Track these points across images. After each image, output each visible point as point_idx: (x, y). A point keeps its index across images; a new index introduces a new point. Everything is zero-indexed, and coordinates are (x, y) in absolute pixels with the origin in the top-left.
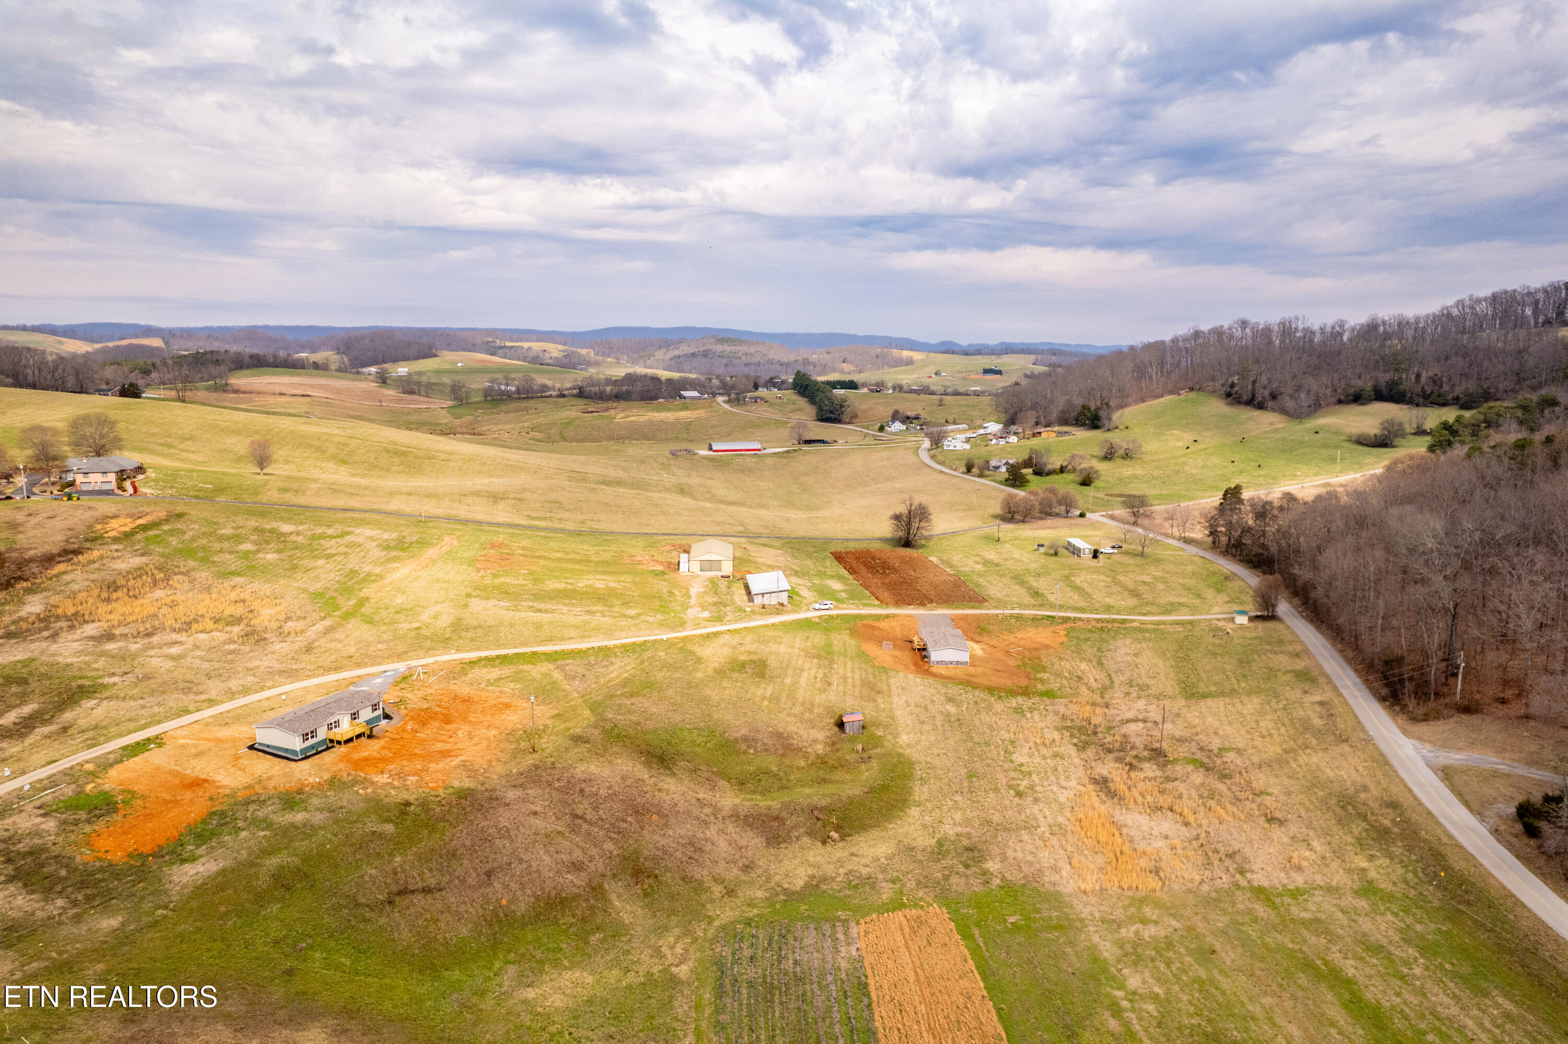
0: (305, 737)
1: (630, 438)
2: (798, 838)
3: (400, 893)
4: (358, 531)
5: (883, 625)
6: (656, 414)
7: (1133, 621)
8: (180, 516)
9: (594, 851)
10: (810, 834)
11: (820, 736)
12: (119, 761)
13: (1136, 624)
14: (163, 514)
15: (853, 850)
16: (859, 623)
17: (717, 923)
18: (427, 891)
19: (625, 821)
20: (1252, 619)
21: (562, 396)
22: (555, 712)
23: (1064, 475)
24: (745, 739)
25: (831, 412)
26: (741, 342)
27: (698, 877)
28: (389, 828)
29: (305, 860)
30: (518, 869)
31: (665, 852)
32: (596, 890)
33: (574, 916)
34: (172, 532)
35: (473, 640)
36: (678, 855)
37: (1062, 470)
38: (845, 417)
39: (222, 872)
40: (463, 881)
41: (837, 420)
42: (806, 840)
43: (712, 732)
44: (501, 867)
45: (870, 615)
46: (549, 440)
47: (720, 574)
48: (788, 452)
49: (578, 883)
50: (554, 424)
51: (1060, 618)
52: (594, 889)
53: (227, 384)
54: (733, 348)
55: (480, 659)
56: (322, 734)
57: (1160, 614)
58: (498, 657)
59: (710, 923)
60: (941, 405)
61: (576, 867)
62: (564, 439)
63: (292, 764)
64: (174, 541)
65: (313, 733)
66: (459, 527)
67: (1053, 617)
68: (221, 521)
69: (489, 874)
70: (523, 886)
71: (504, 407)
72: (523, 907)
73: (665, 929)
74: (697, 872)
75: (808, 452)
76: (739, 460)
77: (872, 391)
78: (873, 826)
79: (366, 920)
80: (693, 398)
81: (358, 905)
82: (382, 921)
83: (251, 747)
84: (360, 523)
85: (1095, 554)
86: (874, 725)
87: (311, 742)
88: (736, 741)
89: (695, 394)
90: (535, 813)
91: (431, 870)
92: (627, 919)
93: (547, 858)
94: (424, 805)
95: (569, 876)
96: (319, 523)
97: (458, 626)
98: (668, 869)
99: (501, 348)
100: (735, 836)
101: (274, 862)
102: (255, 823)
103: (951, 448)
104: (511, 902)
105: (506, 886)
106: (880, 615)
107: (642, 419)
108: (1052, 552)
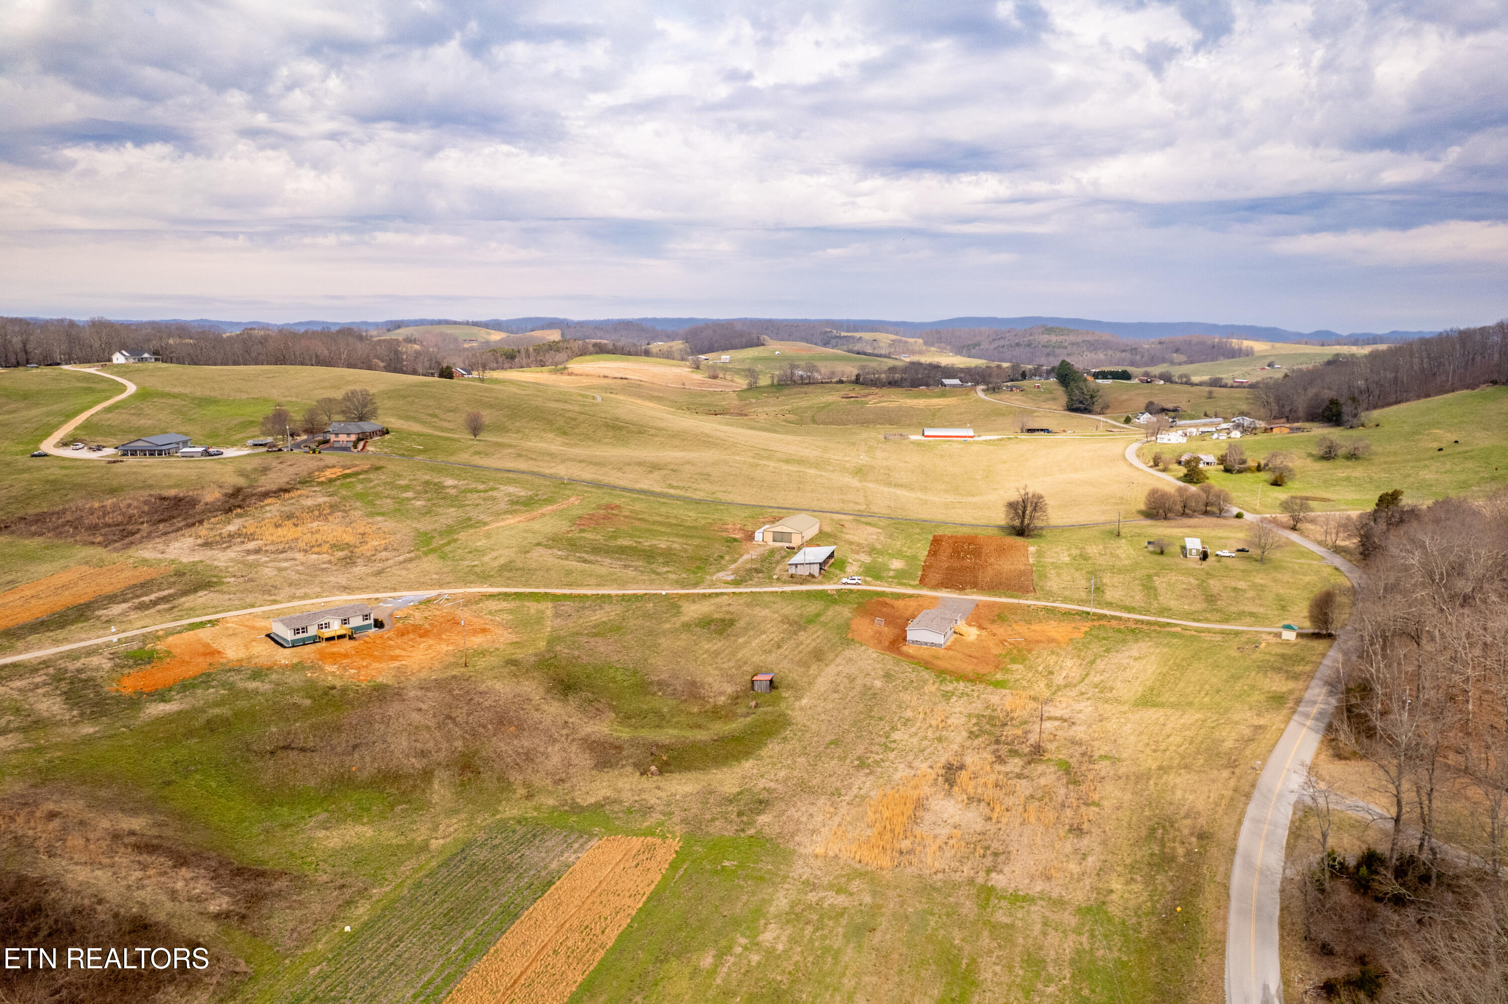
0: (297, 631)
1: (875, 422)
2: (623, 766)
3: (285, 748)
4: (502, 488)
5: (900, 604)
6: (908, 401)
7: (1176, 625)
8: (378, 469)
9: (444, 745)
10: (636, 765)
11: (730, 689)
12: (180, 632)
13: (1179, 629)
14: (366, 467)
15: (661, 785)
16: (875, 599)
17: (498, 817)
18: (303, 750)
19: (484, 727)
20: (1300, 635)
21: (841, 382)
22: (515, 640)
23: (1258, 474)
24: (660, 683)
25: (1081, 402)
26: (1070, 331)
27: (512, 779)
28: (308, 702)
29: (235, 714)
30: (379, 747)
31: (499, 756)
32: (427, 775)
33: (398, 789)
34: (361, 481)
35: (509, 578)
36: (509, 760)
37: (1259, 469)
38: (1096, 408)
39: (179, 713)
40: (333, 749)
41: (1087, 410)
42: (629, 769)
43: (635, 672)
44: (367, 744)
45: (892, 594)
46: (800, 422)
47: (787, 545)
48: (1002, 440)
49: (417, 766)
50: (811, 407)
51: (1094, 614)
52: (426, 773)
53: (565, 368)
54: (1060, 338)
55: (500, 594)
56: (313, 631)
57: (1219, 622)
58: (515, 593)
59: (493, 815)
60: (1210, 398)
61: (423, 754)
62: (814, 421)
63: (281, 649)
64: (359, 488)
65: (304, 630)
66: (594, 490)
67: (1088, 613)
68: (405, 474)
69: (355, 747)
70: (374, 759)
71: (786, 392)
72: (366, 774)
73: (457, 812)
74: (515, 777)
75: (1023, 440)
76: (945, 446)
77: (1142, 381)
78: (696, 769)
79: (248, 761)
80: (954, 386)
81: (248, 750)
82: (261, 764)
83: (268, 636)
84: (509, 482)
85: (1205, 556)
86: (789, 687)
87: (301, 636)
88: (651, 683)
89: (956, 381)
90: (420, 710)
91: (315, 736)
92: (436, 798)
93: (405, 744)
94: (344, 690)
95: (413, 760)
96: (478, 480)
97: (507, 567)
98: (492, 769)
99: (836, 337)
100: (572, 755)
101: (217, 711)
102: (223, 685)
103: (1165, 441)
104: (359, 770)
105: (362, 758)
106: (904, 594)
107: (892, 405)
108: (1158, 550)
